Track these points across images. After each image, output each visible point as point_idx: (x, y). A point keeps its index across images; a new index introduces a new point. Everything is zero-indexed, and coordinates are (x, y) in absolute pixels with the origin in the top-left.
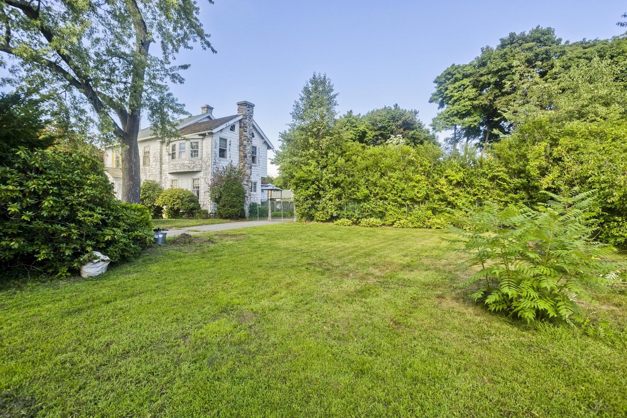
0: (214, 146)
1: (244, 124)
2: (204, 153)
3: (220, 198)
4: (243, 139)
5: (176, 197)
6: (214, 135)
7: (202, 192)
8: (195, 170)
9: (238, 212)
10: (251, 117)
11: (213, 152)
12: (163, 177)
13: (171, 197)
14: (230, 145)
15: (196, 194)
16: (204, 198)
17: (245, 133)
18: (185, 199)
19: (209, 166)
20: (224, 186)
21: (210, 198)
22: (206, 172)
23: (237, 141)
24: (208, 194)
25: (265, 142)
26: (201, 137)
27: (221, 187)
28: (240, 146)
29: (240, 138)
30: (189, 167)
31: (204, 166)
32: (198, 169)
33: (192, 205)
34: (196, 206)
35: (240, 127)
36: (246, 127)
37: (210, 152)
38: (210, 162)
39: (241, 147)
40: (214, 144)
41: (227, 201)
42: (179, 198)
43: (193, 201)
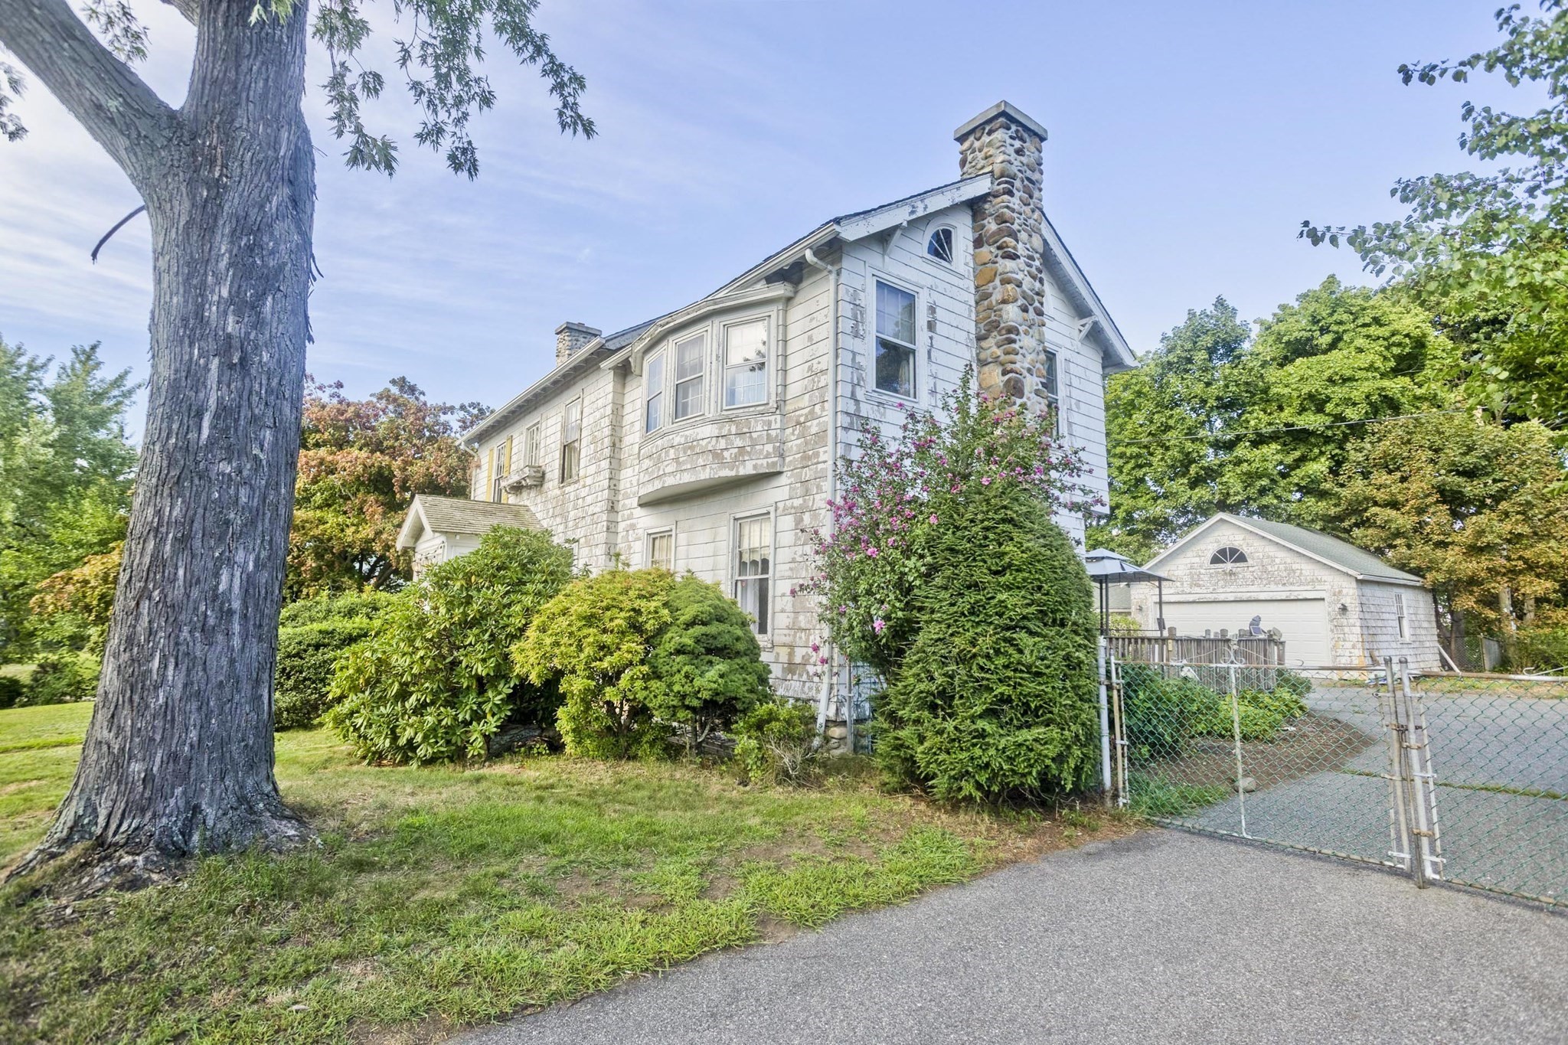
0: (846, 325)
1: (1001, 220)
2: (794, 375)
3: (904, 631)
4: (997, 296)
5: (620, 622)
6: (847, 263)
7: (780, 588)
8: (747, 469)
9: (1060, 759)
10: (1032, 186)
11: (845, 358)
12: (621, 526)
13: (590, 620)
14: (931, 326)
15: (749, 607)
16: (794, 628)
17: (1010, 264)
18: (674, 638)
19: (821, 435)
20: (931, 544)
21: (826, 631)
22: (807, 474)
23: (963, 309)
24: (815, 601)
25: (1095, 336)
26: (780, 290)
27: (907, 553)
28: (980, 338)
29: (982, 297)
30: (717, 455)
31: (794, 444)
32: (763, 465)
33: (711, 677)
34: (738, 685)
35: (978, 243)
36: (1013, 235)
37: (827, 362)
38: (828, 418)
39: (990, 342)
40: (846, 309)
41: (963, 659)
42: (636, 627)
43: (722, 652)
